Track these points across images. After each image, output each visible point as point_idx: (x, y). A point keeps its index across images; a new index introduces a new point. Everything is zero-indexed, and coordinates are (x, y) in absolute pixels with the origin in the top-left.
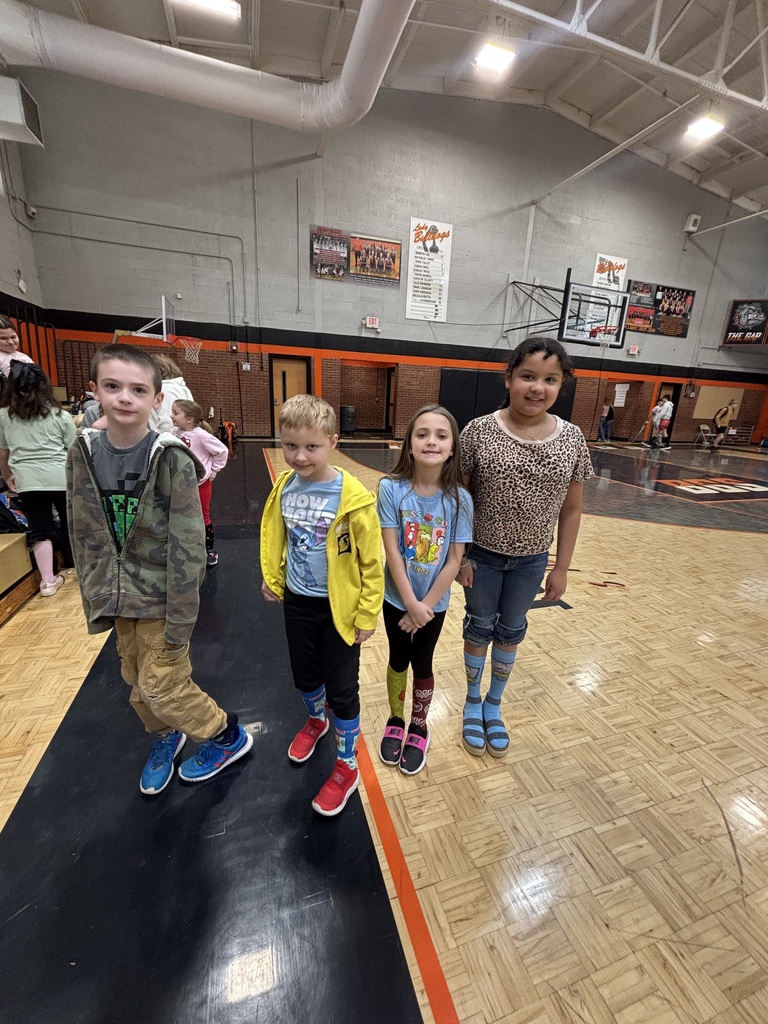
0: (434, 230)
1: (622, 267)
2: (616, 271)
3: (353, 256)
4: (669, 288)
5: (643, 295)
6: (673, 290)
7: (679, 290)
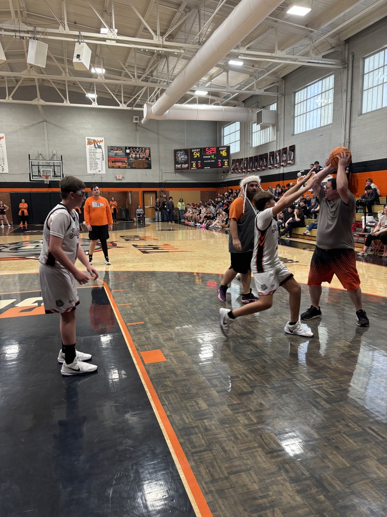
1: (101, 141)
2: (98, 144)
4: (133, 148)
5: (118, 152)
6: (136, 148)
7: (139, 148)
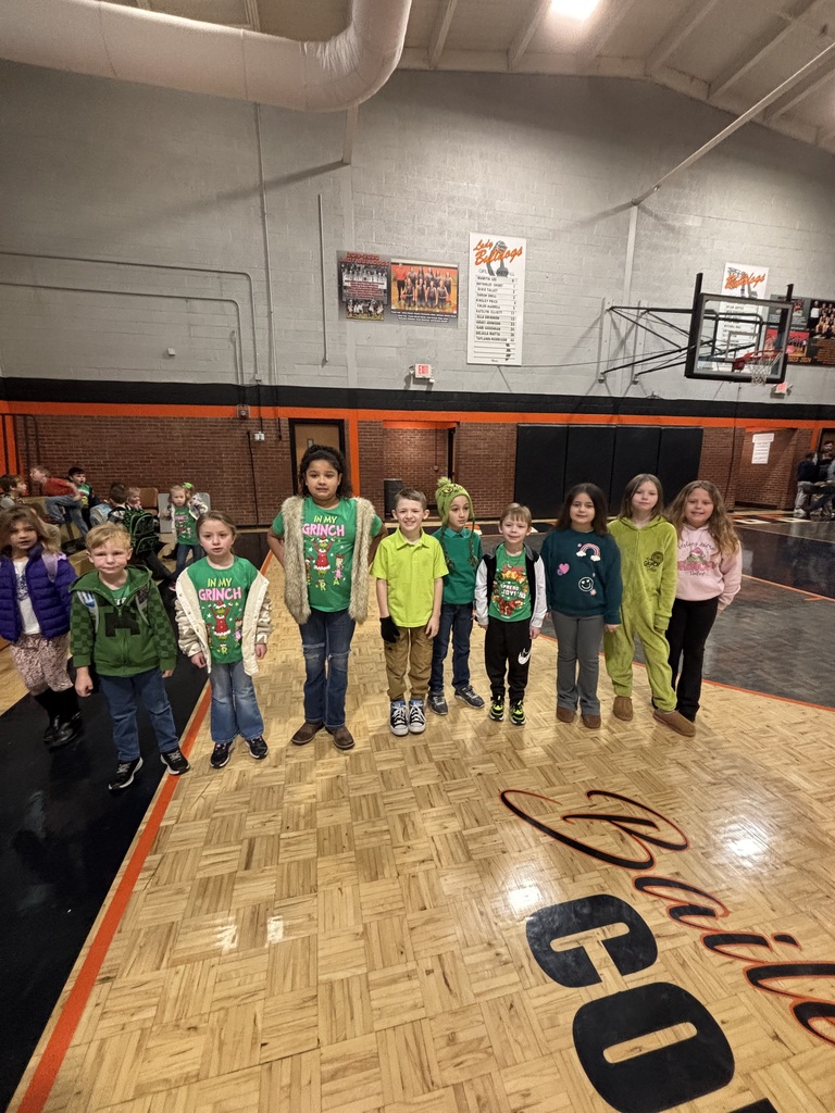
0: (502, 247)
3: (394, 288)
6: (833, 305)
